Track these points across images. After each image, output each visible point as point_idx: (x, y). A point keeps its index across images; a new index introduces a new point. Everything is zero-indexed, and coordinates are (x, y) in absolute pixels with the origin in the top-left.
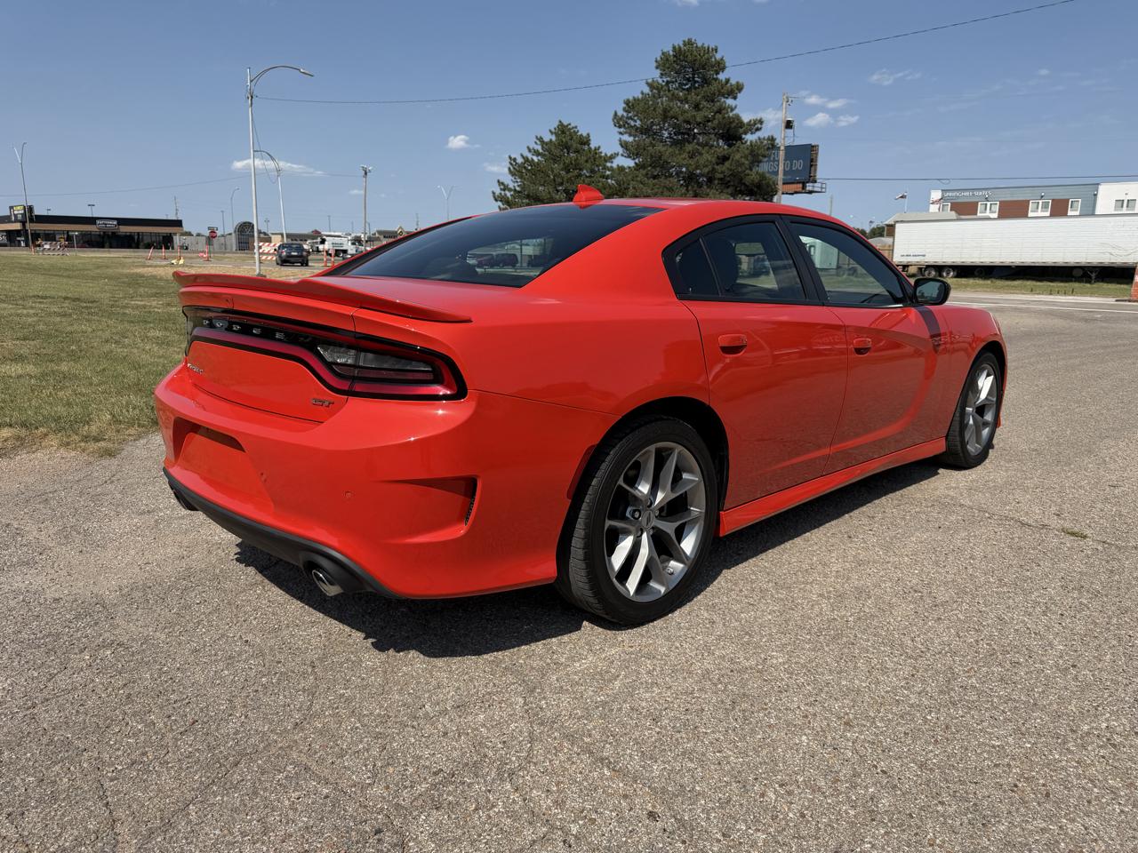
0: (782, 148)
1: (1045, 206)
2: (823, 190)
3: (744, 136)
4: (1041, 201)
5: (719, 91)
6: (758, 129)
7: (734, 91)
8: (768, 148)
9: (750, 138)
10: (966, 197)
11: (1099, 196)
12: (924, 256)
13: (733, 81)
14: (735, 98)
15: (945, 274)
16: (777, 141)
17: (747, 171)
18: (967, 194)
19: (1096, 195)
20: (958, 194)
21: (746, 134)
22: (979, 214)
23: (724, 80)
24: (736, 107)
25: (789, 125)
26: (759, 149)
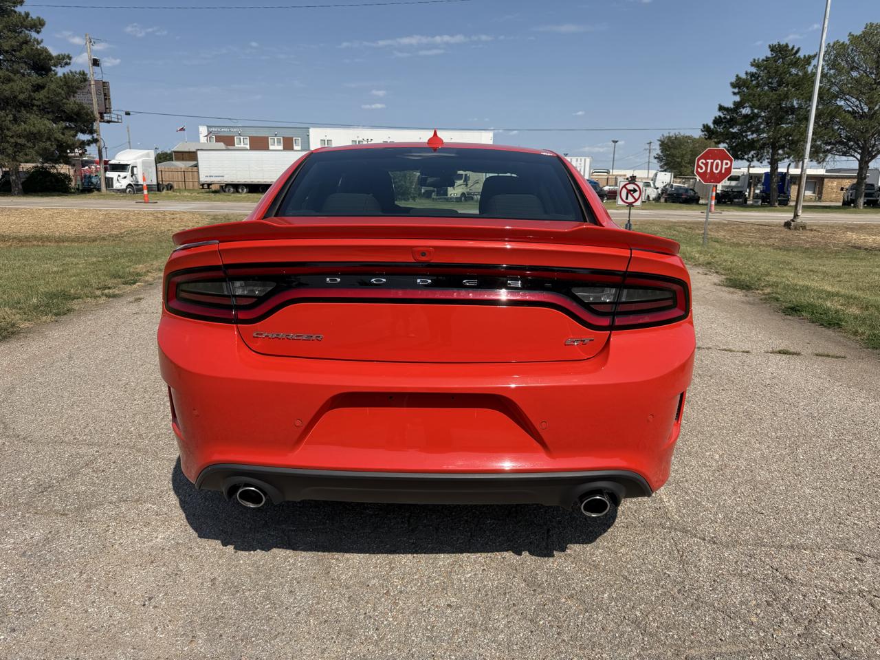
0: (93, 82)
1: (279, 142)
2: (120, 121)
3: (53, 68)
4: (276, 138)
5: (22, 23)
6: (67, 64)
7: (38, 25)
8: (81, 82)
9: (60, 71)
10: (225, 132)
11: (310, 136)
12: (223, 176)
13: (34, 15)
14: (38, 32)
15: (240, 190)
16: (88, 76)
17: (64, 101)
18: (225, 130)
19: (308, 135)
20: (219, 130)
21: (55, 66)
22: (236, 146)
23: (23, 14)
24: (42, 41)
25: (95, 63)
26: (73, 80)
